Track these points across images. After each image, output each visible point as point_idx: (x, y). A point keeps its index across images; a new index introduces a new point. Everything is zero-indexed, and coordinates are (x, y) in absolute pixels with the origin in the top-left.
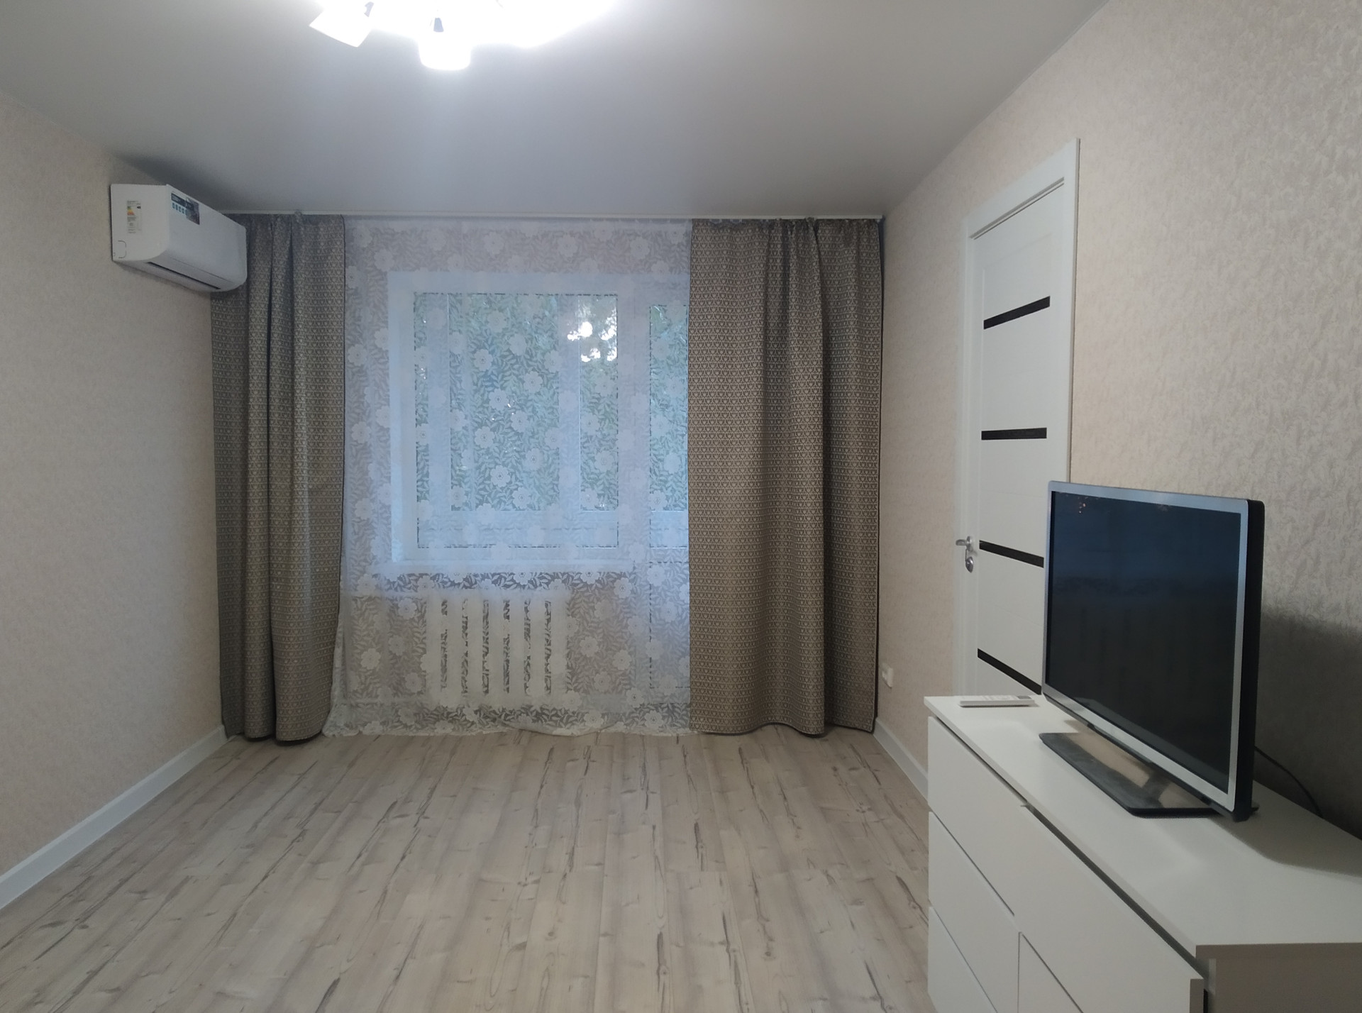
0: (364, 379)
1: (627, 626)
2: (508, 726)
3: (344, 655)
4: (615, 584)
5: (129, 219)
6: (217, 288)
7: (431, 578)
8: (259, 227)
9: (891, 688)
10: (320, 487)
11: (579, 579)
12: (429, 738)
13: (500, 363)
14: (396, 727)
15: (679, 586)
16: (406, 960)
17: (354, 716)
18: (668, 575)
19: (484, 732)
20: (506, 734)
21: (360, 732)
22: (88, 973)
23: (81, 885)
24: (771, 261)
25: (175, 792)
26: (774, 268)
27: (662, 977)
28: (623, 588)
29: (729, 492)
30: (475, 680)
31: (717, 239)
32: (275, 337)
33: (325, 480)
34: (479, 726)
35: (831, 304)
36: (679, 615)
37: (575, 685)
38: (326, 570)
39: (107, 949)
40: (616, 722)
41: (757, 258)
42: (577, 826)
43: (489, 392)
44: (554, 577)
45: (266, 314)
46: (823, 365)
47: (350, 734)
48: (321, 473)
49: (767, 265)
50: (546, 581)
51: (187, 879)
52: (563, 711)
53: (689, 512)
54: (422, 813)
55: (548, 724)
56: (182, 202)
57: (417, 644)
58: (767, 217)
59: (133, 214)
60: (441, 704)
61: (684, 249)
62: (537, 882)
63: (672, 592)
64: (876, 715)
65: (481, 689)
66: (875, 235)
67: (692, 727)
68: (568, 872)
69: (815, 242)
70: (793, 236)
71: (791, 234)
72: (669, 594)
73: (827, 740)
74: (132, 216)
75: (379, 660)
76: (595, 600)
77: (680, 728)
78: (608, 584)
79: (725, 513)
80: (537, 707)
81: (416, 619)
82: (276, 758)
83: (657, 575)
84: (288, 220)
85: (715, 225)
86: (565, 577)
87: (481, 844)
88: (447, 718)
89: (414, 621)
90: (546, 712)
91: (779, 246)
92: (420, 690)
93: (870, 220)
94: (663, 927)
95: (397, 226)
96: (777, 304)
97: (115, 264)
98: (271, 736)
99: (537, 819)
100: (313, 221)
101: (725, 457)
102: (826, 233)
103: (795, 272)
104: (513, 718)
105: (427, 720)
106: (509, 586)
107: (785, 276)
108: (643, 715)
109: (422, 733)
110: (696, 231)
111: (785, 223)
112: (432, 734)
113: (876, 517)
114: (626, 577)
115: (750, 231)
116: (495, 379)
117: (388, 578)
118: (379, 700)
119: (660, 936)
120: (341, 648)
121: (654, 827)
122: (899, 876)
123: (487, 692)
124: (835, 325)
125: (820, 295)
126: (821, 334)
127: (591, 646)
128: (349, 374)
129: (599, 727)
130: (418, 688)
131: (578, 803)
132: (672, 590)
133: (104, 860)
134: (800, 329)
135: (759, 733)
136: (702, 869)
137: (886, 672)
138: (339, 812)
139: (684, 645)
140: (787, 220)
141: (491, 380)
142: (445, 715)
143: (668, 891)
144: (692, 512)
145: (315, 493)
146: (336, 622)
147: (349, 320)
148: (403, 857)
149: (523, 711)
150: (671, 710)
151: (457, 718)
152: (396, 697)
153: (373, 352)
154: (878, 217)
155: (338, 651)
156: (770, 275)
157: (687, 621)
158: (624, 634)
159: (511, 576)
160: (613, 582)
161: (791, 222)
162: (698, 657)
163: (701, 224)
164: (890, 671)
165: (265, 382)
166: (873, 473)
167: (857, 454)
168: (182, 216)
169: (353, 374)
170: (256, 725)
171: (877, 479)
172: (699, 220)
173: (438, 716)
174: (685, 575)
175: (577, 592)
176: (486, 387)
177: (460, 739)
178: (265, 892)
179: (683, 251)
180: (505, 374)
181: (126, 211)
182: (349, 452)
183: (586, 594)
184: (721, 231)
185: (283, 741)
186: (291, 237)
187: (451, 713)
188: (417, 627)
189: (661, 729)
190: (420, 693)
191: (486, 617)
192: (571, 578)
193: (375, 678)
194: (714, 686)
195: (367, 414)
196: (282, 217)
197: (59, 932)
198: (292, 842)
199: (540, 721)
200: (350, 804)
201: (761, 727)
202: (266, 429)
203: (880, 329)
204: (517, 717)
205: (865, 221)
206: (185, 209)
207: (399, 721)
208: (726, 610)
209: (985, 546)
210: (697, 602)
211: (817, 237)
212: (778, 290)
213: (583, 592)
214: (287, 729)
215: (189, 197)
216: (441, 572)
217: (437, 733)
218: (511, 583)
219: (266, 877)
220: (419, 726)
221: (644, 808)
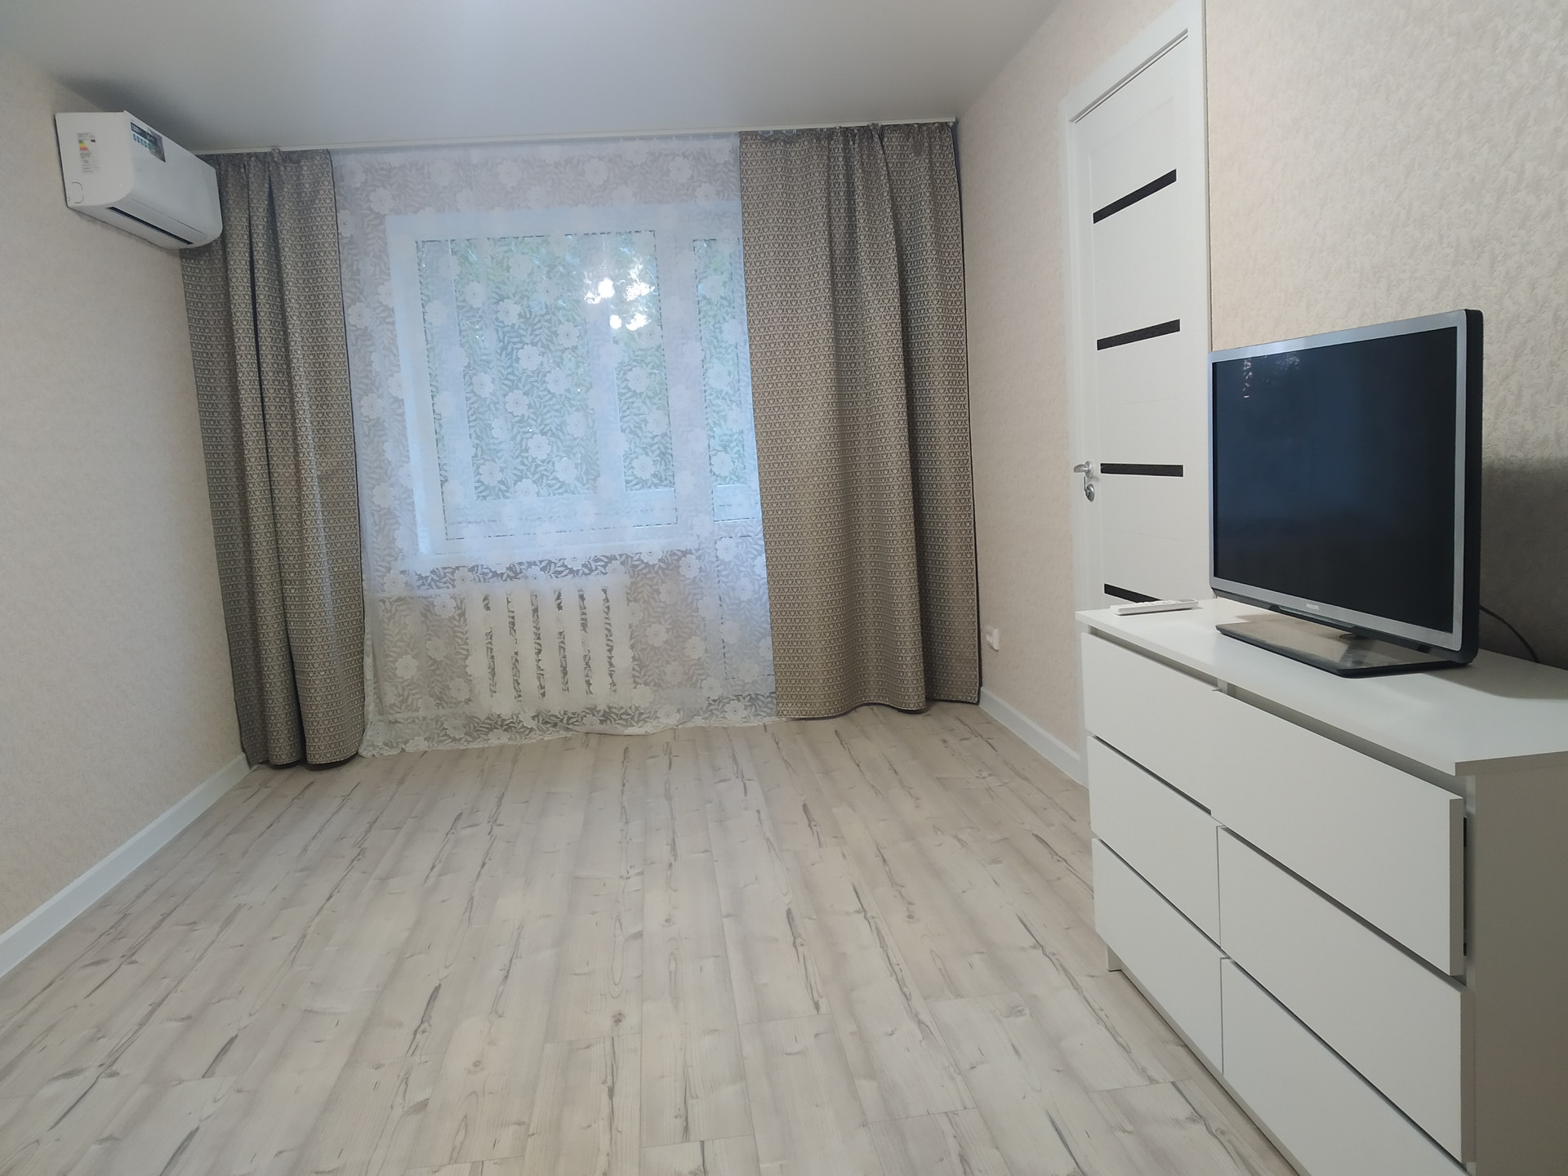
0: (369, 343)
1: (697, 609)
2: (571, 730)
3: (375, 666)
4: (680, 562)
5: (82, 156)
6: (189, 243)
7: (469, 571)
8: (230, 169)
9: (997, 651)
10: (330, 473)
11: (639, 559)
12: (483, 749)
13: (528, 316)
14: (442, 741)
15: (754, 559)
16: (511, 961)
17: (394, 732)
18: (740, 548)
19: (546, 739)
20: (570, 739)
21: (403, 750)
22: (150, 1005)
23: (118, 923)
24: (832, 177)
25: (203, 824)
26: (837, 186)
27: (800, 949)
28: (689, 567)
29: (804, 447)
30: (529, 682)
31: (769, 154)
32: (261, 299)
33: (335, 464)
34: (538, 732)
35: (904, 224)
36: (755, 592)
37: (645, 678)
38: (346, 568)
39: (166, 981)
40: (693, 717)
41: (817, 174)
42: (673, 818)
43: (518, 349)
44: (612, 558)
45: (249, 272)
46: (900, 295)
47: (391, 753)
48: (329, 456)
49: (828, 182)
50: (603, 563)
51: (240, 907)
52: (633, 708)
53: (759, 474)
54: (494, 821)
55: (618, 724)
56: (143, 133)
57: (459, 645)
58: (825, 126)
59: (86, 149)
60: (494, 710)
61: (732, 168)
62: (641, 873)
63: (746, 567)
64: (981, 685)
65: (537, 692)
66: (949, 141)
67: (778, 714)
68: (673, 861)
69: (881, 152)
70: (856, 146)
71: (854, 144)
72: (742, 569)
73: (929, 715)
74: (85, 152)
75: (417, 667)
76: (660, 583)
77: (765, 716)
78: (672, 563)
79: (800, 472)
80: (602, 707)
81: (457, 617)
82: (312, 783)
83: (727, 550)
84: (264, 159)
85: (766, 139)
86: (623, 558)
87: (568, 844)
88: (502, 726)
89: (455, 619)
90: (614, 710)
91: (841, 159)
92: (467, 697)
93: (941, 124)
94: (790, 903)
95: (394, 159)
96: (842, 228)
97: (70, 211)
98: (301, 761)
99: (626, 814)
100: (292, 158)
101: (796, 408)
102: (893, 141)
103: (861, 188)
104: (577, 721)
105: (478, 730)
106: (561, 572)
107: (850, 194)
108: (723, 707)
109: (475, 745)
110: (744, 146)
111: (846, 131)
112: (486, 746)
113: (969, 465)
114: (691, 554)
115: (806, 143)
116: (524, 333)
117: (418, 573)
118: (421, 713)
119: (789, 912)
120: (371, 656)
121: (758, 812)
122: (1035, 833)
123: (543, 695)
124: (909, 248)
125: (891, 214)
126: (896, 259)
127: (658, 634)
128: (351, 338)
129: (675, 722)
130: (463, 696)
131: (669, 797)
132: (745, 565)
133: (138, 897)
134: (872, 254)
135: (853, 714)
136: (820, 845)
137: (991, 635)
138: (398, 828)
139: (764, 625)
140: (847, 128)
141: (521, 336)
142: (499, 723)
143: (787, 869)
144: (763, 474)
145: (324, 481)
146: (363, 628)
147: (346, 274)
148: (484, 865)
149: (588, 711)
150: (753, 700)
151: (513, 725)
152: (441, 708)
153: (378, 311)
154: (951, 120)
155: (368, 661)
156: (832, 194)
157: (766, 597)
158: (694, 619)
159: (562, 561)
160: (678, 560)
161: (853, 130)
162: (781, 636)
163: (749, 137)
164: (996, 632)
165: (254, 353)
166: (963, 415)
167: (944, 395)
168: (145, 152)
169: (357, 339)
170: (283, 750)
171: (967, 422)
172: (747, 133)
173: (491, 725)
174: (760, 545)
175: (639, 575)
176: (514, 343)
177: (520, 748)
178: (333, 912)
179: (730, 171)
180: (535, 327)
181: (78, 145)
182: (360, 430)
183: (649, 576)
184: (773, 145)
185: (316, 765)
186: (270, 180)
187: (506, 720)
188: (459, 627)
189: (744, 720)
190: (468, 701)
191: (536, 611)
192: (630, 559)
193: (414, 689)
194: (801, 666)
195: (377, 384)
196: (256, 155)
197: (104, 970)
198: (352, 861)
199: (608, 721)
200: (409, 820)
201: (855, 708)
202: (260, 409)
203: (960, 249)
204: (582, 719)
205: (937, 125)
206: (147, 142)
207: (446, 735)
208: (808, 582)
209: (1107, 469)
210: (775, 575)
211: (883, 147)
212: (842, 211)
213: (645, 574)
214: (319, 751)
215: (151, 129)
216: (480, 562)
217: (492, 743)
218: (562, 569)
219: (330, 897)
220: (469, 739)
221: (744, 795)
